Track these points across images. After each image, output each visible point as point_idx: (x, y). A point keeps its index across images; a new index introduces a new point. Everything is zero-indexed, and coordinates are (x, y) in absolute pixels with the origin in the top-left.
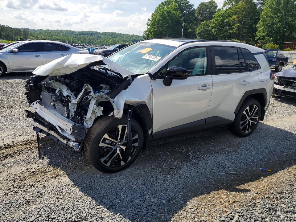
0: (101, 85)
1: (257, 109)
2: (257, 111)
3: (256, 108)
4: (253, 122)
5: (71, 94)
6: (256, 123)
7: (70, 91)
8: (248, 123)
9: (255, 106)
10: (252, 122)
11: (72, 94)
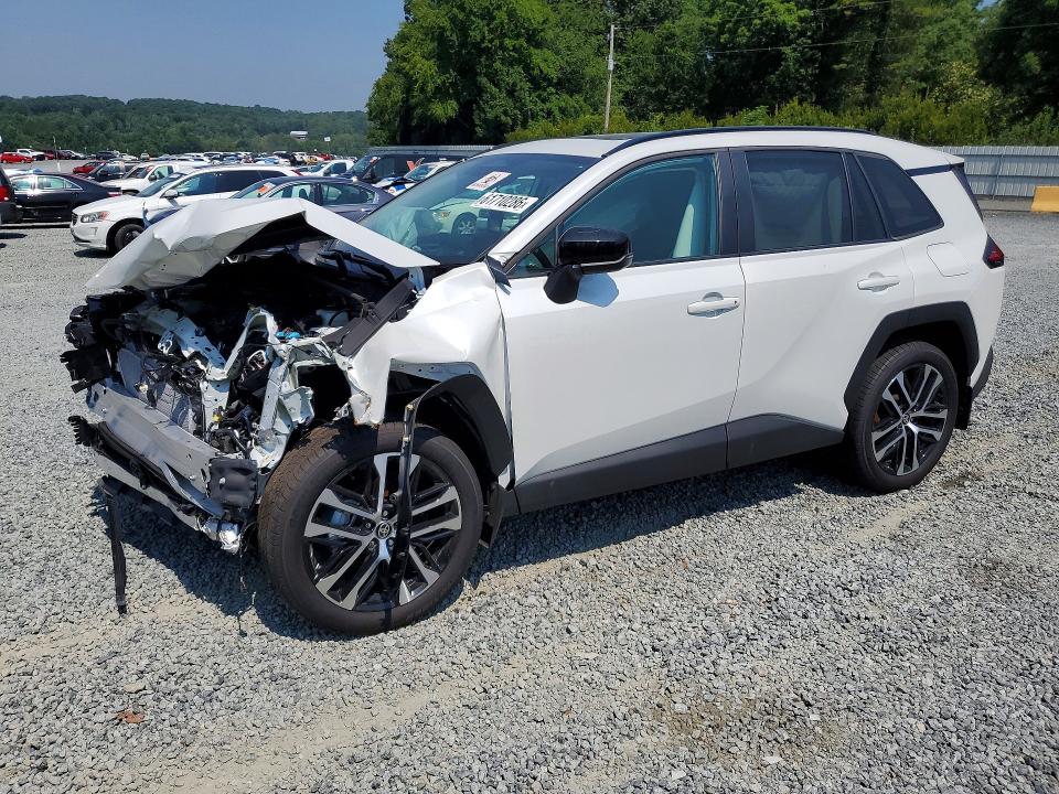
0: (318, 312)
1: (939, 379)
2: (939, 390)
3: (933, 375)
4: (925, 431)
5: (209, 350)
6: (938, 435)
7: (205, 337)
8: (904, 434)
9: (928, 369)
10: (920, 433)
11: (212, 347)
